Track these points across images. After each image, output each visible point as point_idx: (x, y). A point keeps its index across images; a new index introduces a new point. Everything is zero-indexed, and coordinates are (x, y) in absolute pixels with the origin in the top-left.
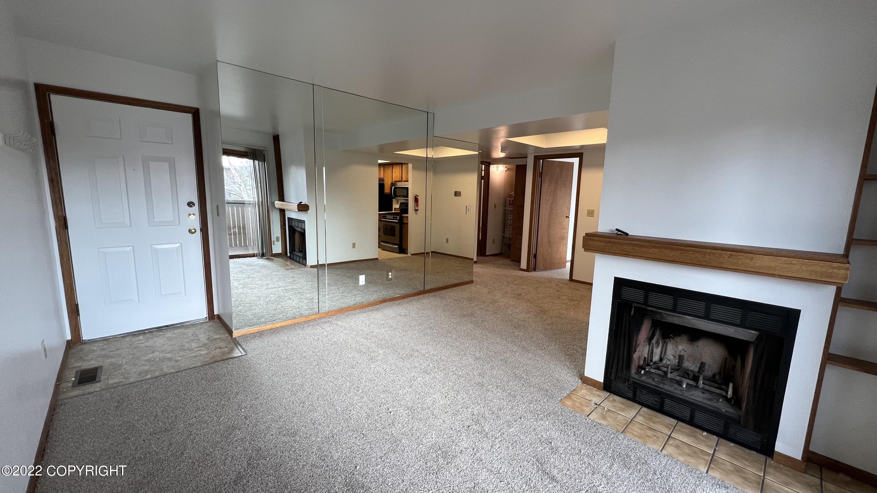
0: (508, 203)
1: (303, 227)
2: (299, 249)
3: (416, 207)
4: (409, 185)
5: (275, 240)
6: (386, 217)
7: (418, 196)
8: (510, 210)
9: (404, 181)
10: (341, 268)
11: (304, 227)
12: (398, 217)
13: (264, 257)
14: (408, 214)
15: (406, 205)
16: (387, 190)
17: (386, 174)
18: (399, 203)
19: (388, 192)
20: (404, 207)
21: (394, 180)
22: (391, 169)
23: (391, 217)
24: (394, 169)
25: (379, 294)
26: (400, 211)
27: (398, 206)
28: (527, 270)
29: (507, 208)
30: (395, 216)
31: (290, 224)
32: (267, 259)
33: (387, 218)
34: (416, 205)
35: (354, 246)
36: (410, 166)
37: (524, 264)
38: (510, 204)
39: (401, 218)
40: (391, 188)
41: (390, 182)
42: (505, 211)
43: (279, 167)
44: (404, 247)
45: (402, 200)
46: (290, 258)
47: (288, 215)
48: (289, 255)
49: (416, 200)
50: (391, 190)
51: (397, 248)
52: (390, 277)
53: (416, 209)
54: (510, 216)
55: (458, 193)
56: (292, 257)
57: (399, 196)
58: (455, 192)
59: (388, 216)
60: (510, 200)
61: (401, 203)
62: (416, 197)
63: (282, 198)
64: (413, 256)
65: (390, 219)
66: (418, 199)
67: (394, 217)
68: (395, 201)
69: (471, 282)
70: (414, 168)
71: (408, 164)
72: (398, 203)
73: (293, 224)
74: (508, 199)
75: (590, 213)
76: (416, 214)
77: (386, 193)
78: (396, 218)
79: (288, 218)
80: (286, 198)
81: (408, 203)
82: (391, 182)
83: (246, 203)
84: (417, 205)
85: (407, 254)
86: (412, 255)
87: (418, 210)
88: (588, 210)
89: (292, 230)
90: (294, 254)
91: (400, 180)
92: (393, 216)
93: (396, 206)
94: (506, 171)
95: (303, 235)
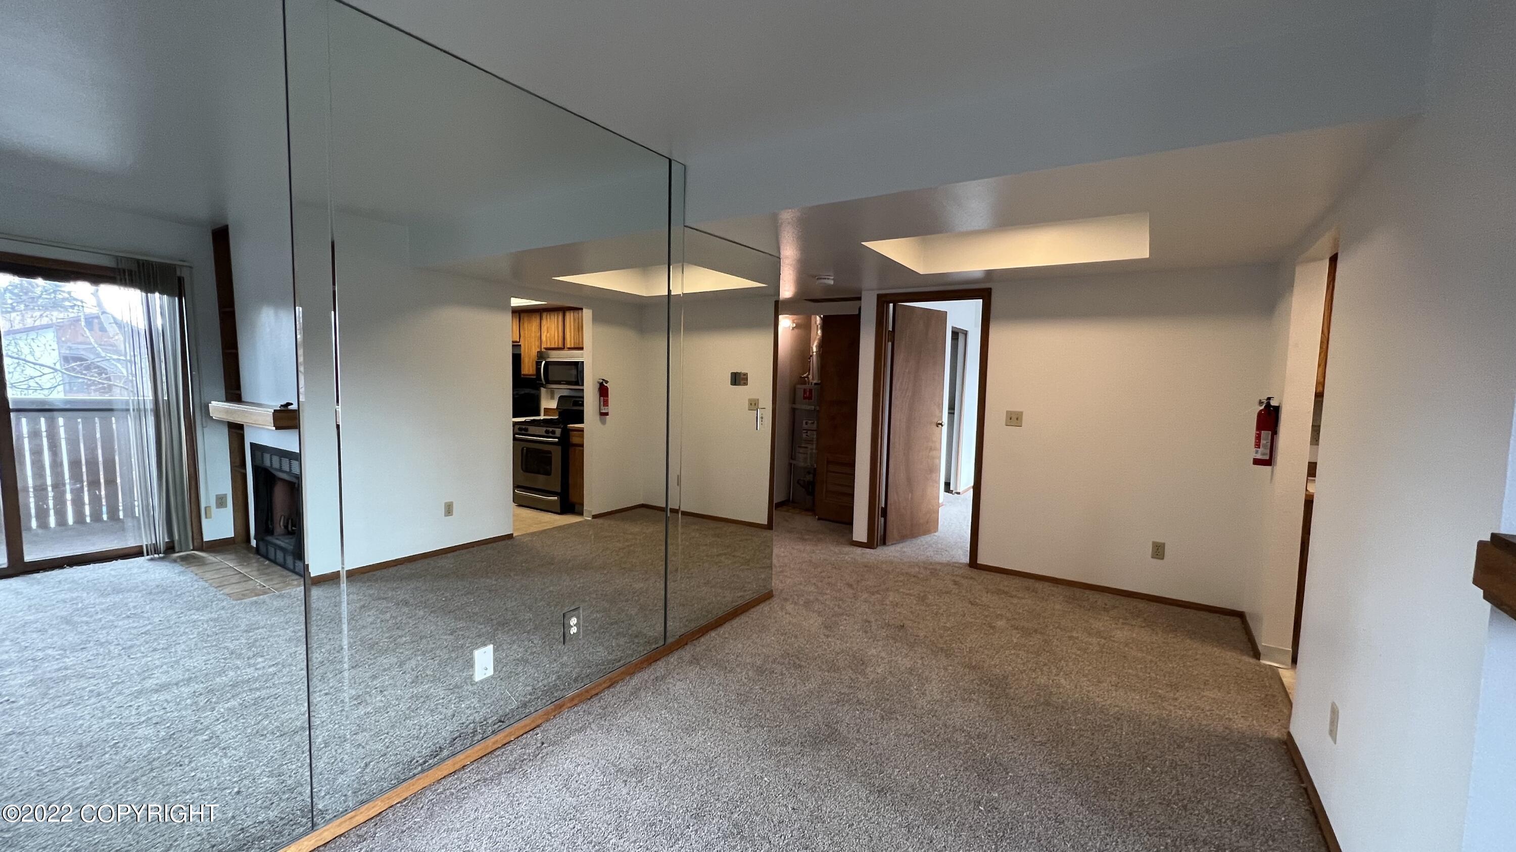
0: (800, 394)
1: (296, 470)
2: (286, 527)
3: (602, 407)
4: (584, 357)
5: (213, 503)
6: (526, 430)
7: (607, 382)
8: (809, 411)
9: (570, 349)
10: (410, 577)
11: (297, 472)
12: (558, 432)
13: (174, 552)
14: (583, 422)
15: (578, 401)
16: (528, 368)
17: (524, 330)
18: (557, 397)
19: (531, 372)
20: (569, 406)
21: (544, 346)
22: (538, 321)
23: (542, 430)
24: (544, 322)
25: (532, 671)
26: (559, 416)
27: (553, 404)
28: (870, 544)
29: (797, 406)
30: (551, 429)
31: (258, 463)
32: (184, 559)
33: (529, 433)
34: (602, 403)
35: (449, 510)
36: (587, 314)
37: (860, 531)
38: (805, 398)
39: (566, 433)
40: (538, 364)
41: (534, 351)
42: (793, 411)
43: (228, 310)
44: (573, 498)
45: (563, 390)
46: (257, 551)
47: (251, 437)
48: (254, 543)
49: (603, 391)
50: (538, 370)
51: (554, 501)
52: (574, 630)
53: (603, 411)
54: (806, 423)
55: (742, 376)
56: (263, 549)
57: (559, 383)
58: (732, 373)
59: (532, 429)
60: (805, 391)
61: (561, 398)
62: (601, 384)
63: (234, 393)
64: (600, 521)
65: (538, 436)
66: (607, 389)
67: (547, 432)
68: (547, 392)
69: (768, 596)
70: (596, 319)
71: (582, 309)
72: (552, 398)
73: (267, 463)
74: (799, 386)
75: (1014, 417)
76: (603, 422)
77: (524, 375)
78: (553, 432)
79: (252, 444)
80: (247, 393)
81: (583, 397)
82: (539, 350)
83: (114, 407)
84: (606, 403)
85: (581, 513)
86: (594, 517)
87: (607, 414)
88: (1007, 412)
89: (265, 478)
90: (268, 543)
91: (561, 346)
92: (545, 429)
93: (549, 403)
94: (793, 328)
95: (295, 488)
